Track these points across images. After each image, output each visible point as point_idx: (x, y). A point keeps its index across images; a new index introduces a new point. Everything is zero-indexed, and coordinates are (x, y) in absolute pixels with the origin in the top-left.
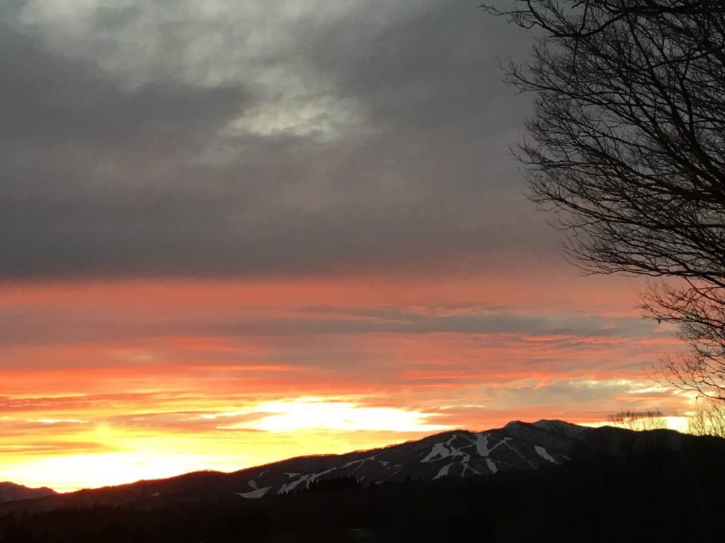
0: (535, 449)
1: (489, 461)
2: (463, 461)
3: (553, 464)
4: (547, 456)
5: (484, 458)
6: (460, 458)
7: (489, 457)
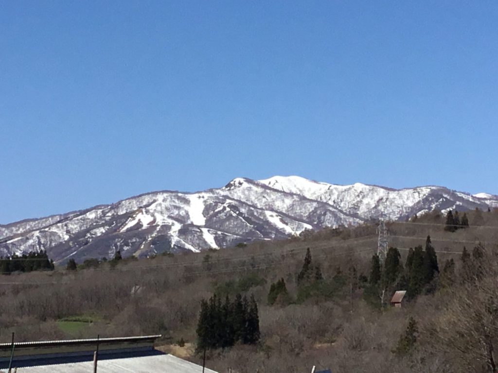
0: (265, 216)
1: (205, 230)
2: (171, 232)
3: (290, 235)
4: (280, 225)
5: (199, 227)
6: (167, 228)
7: (205, 226)
